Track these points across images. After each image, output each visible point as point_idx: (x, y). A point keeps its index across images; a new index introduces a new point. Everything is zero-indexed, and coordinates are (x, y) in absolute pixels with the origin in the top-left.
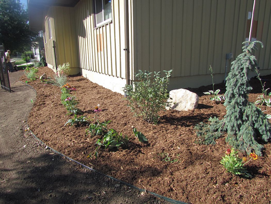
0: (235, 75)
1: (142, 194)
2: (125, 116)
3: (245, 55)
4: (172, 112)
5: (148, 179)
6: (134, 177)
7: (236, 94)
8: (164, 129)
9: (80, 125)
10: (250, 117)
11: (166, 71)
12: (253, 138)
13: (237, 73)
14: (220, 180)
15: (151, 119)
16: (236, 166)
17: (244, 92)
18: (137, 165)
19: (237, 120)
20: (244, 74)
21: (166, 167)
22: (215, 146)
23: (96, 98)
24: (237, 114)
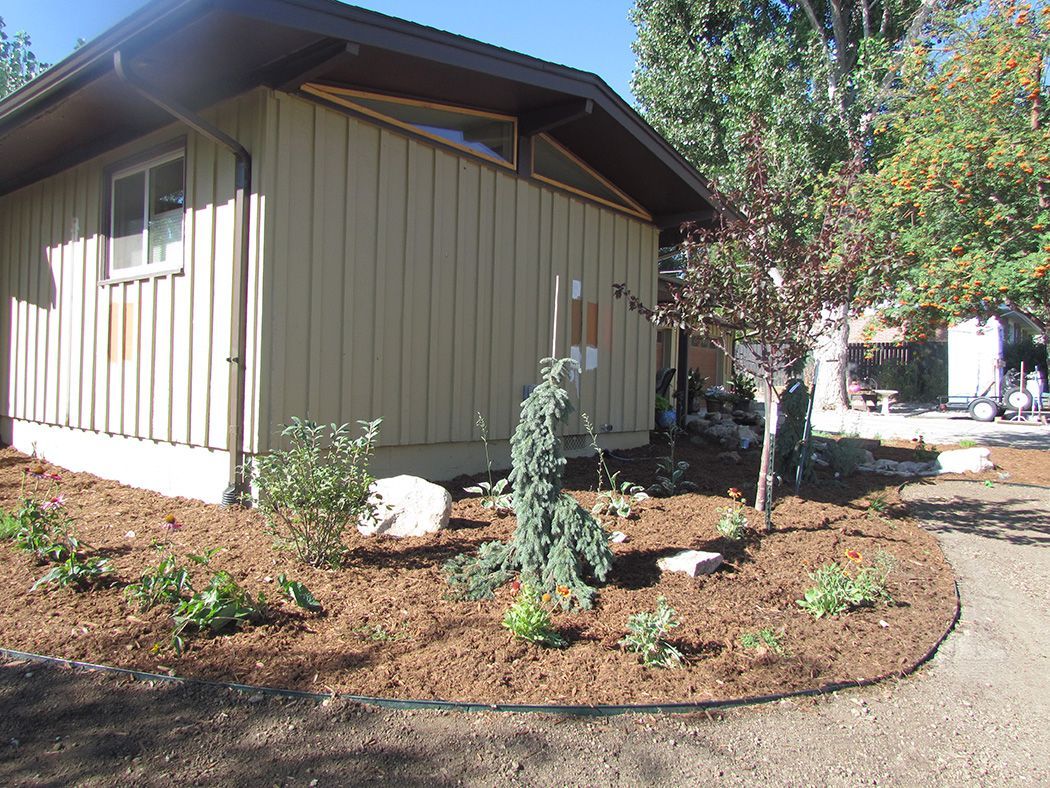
0: (530, 432)
1: (325, 703)
2: (237, 557)
3: (548, 387)
4: (379, 542)
5: (337, 673)
6: (299, 675)
7: (533, 473)
8: (360, 577)
9: (91, 585)
10: (566, 527)
11: (365, 423)
12: (574, 574)
13: (533, 428)
14: (501, 654)
15: (321, 557)
16: (533, 621)
17: (550, 470)
18: (300, 653)
19: (539, 536)
20: (546, 428)
21: (378, 649)
22: (492, 601)
23: (112, 515)
24: (538, 521)
